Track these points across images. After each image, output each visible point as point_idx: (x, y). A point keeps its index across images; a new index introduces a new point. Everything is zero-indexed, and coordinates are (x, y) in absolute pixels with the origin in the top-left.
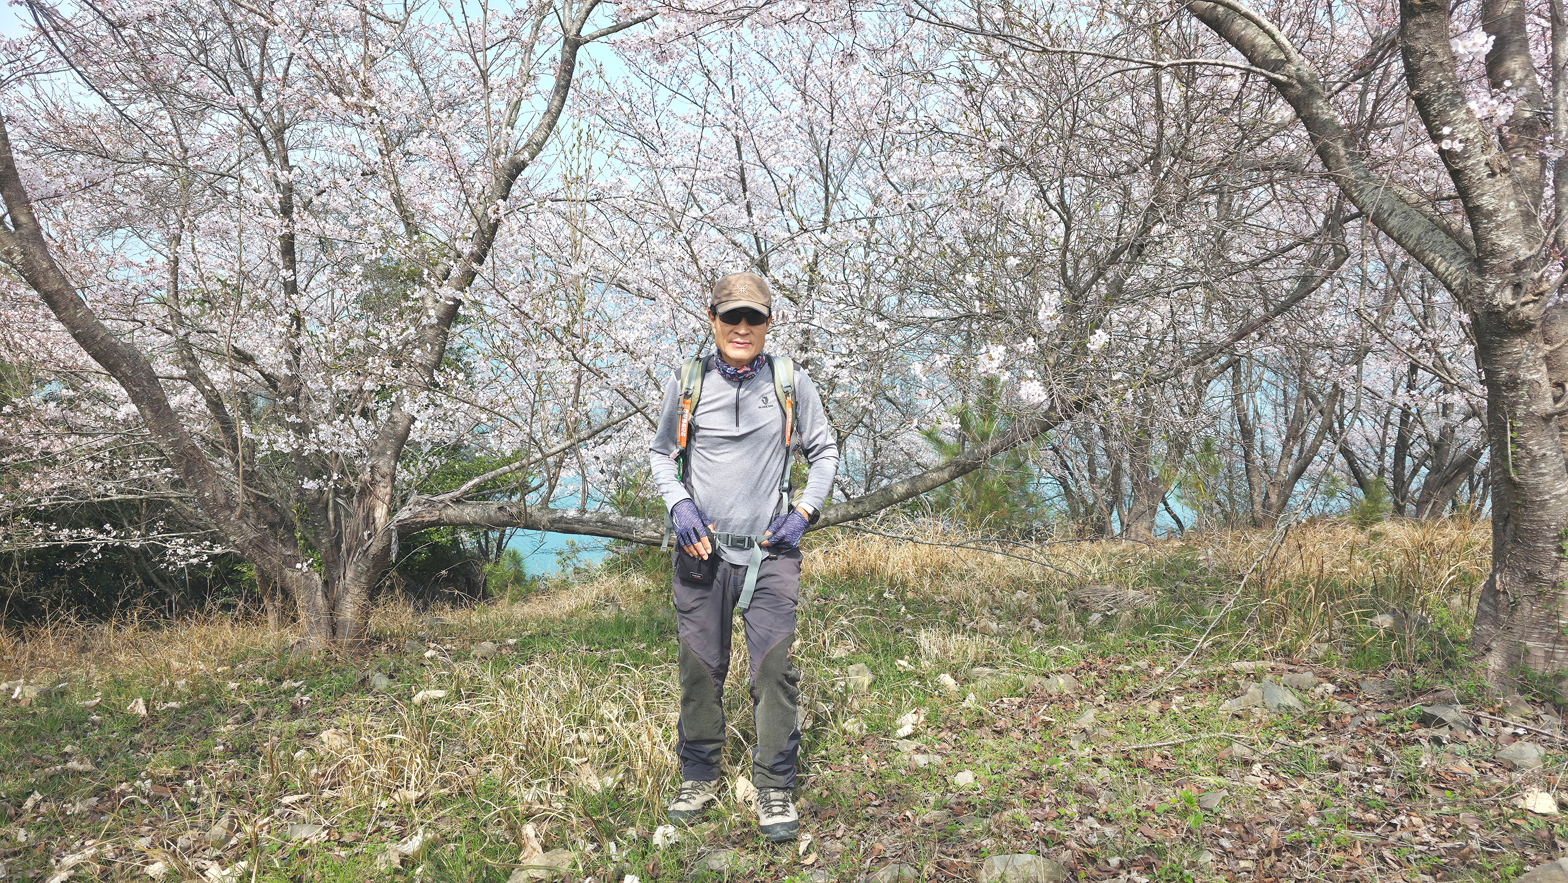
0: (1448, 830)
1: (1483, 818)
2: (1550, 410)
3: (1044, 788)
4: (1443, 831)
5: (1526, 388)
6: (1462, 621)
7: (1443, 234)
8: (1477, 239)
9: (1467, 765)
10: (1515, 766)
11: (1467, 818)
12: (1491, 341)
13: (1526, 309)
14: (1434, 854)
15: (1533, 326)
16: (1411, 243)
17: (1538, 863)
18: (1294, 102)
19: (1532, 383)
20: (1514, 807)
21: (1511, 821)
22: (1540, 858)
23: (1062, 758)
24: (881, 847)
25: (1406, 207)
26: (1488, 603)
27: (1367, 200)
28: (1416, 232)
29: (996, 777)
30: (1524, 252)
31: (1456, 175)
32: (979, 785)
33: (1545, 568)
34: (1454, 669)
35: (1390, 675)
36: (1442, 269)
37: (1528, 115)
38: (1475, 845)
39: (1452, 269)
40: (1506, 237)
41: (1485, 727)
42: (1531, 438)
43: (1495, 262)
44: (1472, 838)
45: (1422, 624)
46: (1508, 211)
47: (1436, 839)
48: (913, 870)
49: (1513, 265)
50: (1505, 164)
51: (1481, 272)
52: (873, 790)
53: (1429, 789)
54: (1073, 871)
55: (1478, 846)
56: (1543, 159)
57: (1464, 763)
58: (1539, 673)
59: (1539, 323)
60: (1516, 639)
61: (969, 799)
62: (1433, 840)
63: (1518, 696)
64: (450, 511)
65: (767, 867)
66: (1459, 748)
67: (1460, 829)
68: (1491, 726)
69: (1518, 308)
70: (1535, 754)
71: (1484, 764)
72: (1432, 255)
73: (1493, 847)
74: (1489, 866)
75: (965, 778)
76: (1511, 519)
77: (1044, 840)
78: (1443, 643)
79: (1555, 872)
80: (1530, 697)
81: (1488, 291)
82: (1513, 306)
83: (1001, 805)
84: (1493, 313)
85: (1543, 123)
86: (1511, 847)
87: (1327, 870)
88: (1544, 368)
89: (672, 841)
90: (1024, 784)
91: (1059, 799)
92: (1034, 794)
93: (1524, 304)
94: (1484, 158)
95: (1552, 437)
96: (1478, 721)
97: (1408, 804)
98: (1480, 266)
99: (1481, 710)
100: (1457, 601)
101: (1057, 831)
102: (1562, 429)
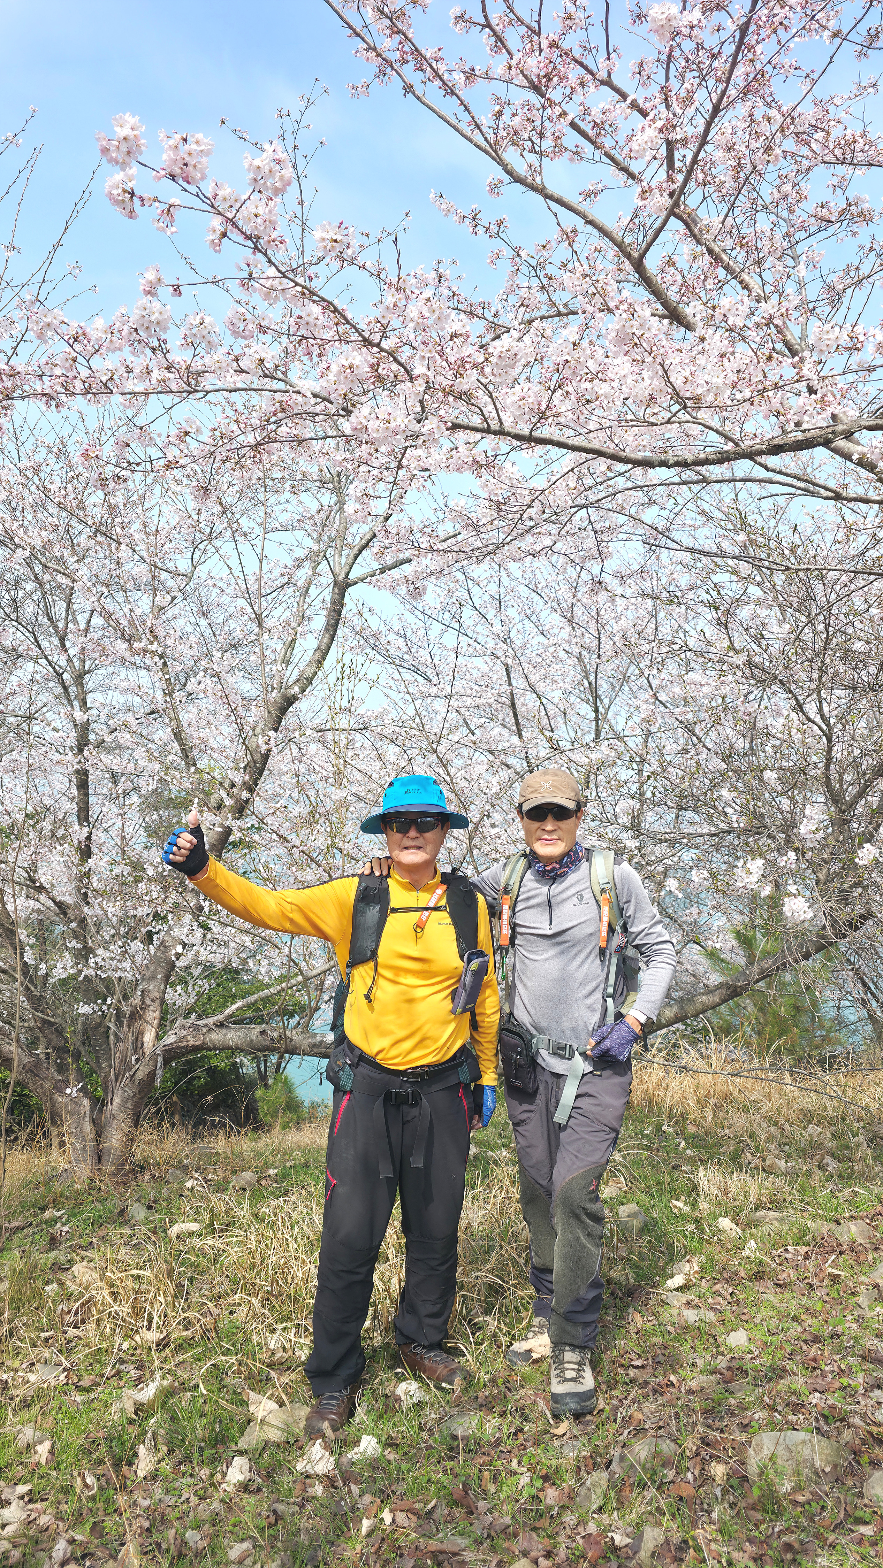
3: (826, 1353)
23: (849, 1318)
24: (640, 1416)
29: (773, 1338)
32: (753, 1348)
48: (672, 1445)
52: (636, 1349)
54: (856, 1453)
61: (741, 1363)
65: (515, 1434)
75: (738, 1339)
77: (823, 1416)
83: (777, 1373)
89: (415, 1400)
90: (805, 1347)
91: (843, 1367)
92: (815, 1360)
101: (839, 1405)
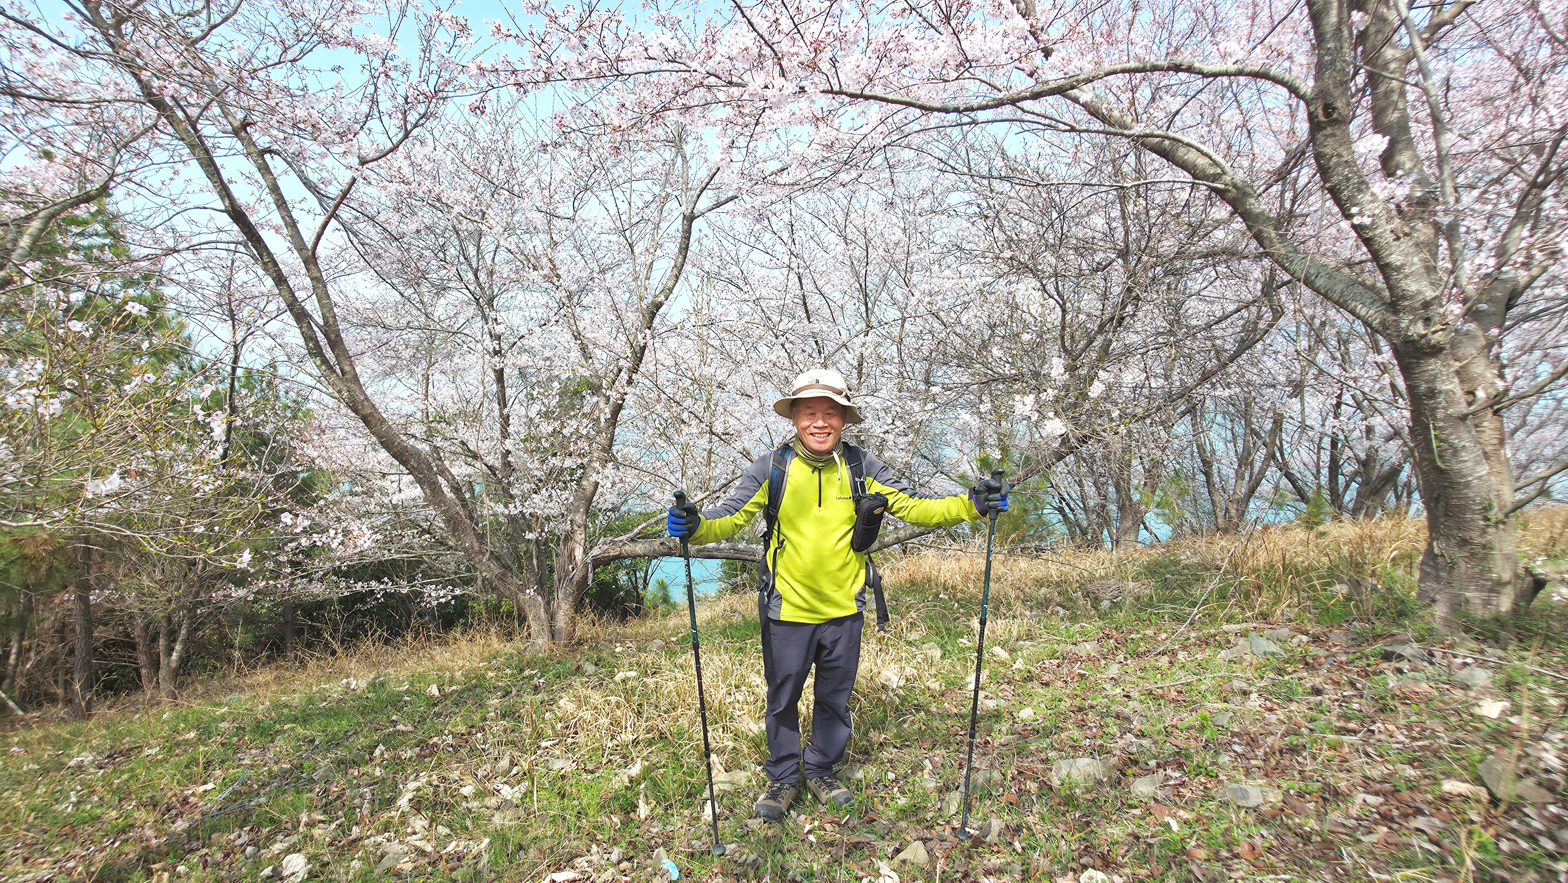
0: (1418, 732)
1: (1446, 723)
2: (1465, 411)
3: (1090, 716)
4: (1414, 734)
5: (1442, 396)
6: (1407, 586)
7: (1360, 288)
8: (1391, 288)
9: (1427, 687)
10: (1467, 685)
11: (1434, 724)
12: (1413, 363)
13: (1436, 336)
14: (1409, 750)
15: (1444, 349)
16: (1338, 296)
18: (1231, 202)
19: (1447, 392)
20: (1473, 714)
21: (1471, 724)
22: (1499, 750)
23: (1099, 696)
25: (1328, 271)
26: (1429, 565)
27: (1298, 268)
28: (1339, 288)
29: (1050, 712)
30: (1430, 294)
31: (1367, 242)
32: (1038, 718)
33: (1475, 534)
34: (1407, 617)
35: (1353, 626)
36: (1363, 313)
37: (1419, 194)
38: (1443, 742)
39: (1371, 312)
40: (1414, 284)
41: (1438, 658)
42: (1452, 434)
43: (1406, 303)
44: (1440, 738)
45: (1374, 590)
46: (1413, 264)
49: (1422, 304)
50: (1407, 230)
51: (1396, 312)
53: (1397, 704)
54: (1121, 770)
55: (1446, 744)
57: (1424, 685)
58: (1479, 617)
59: (1448, 346)
60: (1456, 591)
61: (1033, 726)
62: (1407, 740)
63: (1463, 634)
64: (627, 548)
66: (1418, 675)
67: (1428, 732)
68: (1443, 657)
69: (1430, 336)
70: (1484, 676)
71: (1442, 685)
72: (1354, 303)
73: (1459, 744)
74: (1457, 758)
75: (1026, 713)
76: (1440, 497)
77: (1096, 750)
80: (1473, 635)
81: (1403, 325)
82: (1426, 335)
83: (1058, 729)
84: (1409, 341)
85: (1434, 198)
86: (1473, 743)
88: (1456, 380)
90: (1073, 715)
91: (1102, 723)
92: (1083, 721)
93: (1434, 332)
94: (1388, 227)
95: (1469, 432)
96: (1431, 654)
97: (1382, 716)
98: (1394, 308)
99: (1433, 646)
101: (1105, 744)
102: (1476, 426)
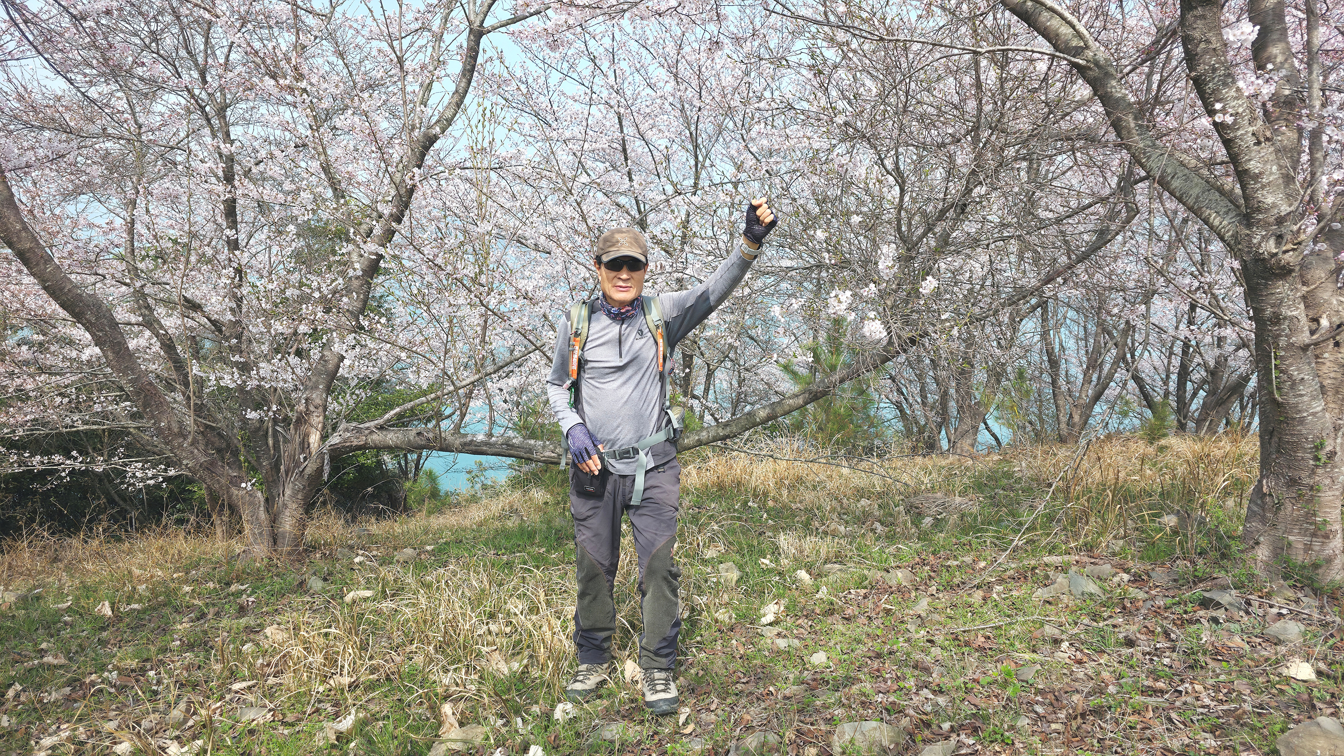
0: (1225, 695)
1: (1253, 685)
2: (1307, 341)
3: (886, 665)
4: (1221, 696)
5: (1287, 322)
6: (1235, 519)
7: (1217, 194)
8: (1246, 197)
9: (1240, 640)
10: (1280, 640)
11: (1241, 685)
12: (1258, 284)
13: (1287, 256)
14: (1214, 715)
15: (1293, 271)
16: (1191, 202)
17: (1299, 721)
18: (1092, 82)
19: (1292, 318)
20: (1279, 675)
21: (1277, 686)
22: (1301, 717)
23: (901, 639)
24: (749, 718)
25: (1186, 171)
26: (1257, 504)
27: (1154, 166)
28: (1195, 192)
29: (846, 657)
30: (1285, 209)
31: (1228, 143)
32: (831, 664)
33: (1304, 474)
34: (1229, 560)
35: (1175, 565)
36: (1216, 223)
37: (1287, 92)
38: (1247, 707)
39: (1225, 223)
40: (1270, 196)
41: (1254, 609)
42: (1292, 365)
43: (1261, 217)
44: (1245, 701)
45: (1202, 522)
46: (1271, 173)
47: (1215, 703)
48: (776, 736)
49: (1276, 219)
50: (1268, 134)
51: (1249, 226)
52: (741, 669)
53: (1209, 661)
54: (911, 735)
55: (1250, 708)
56: (1300, 130)
57: (1237, 639)
58: (1299, 563)
59: (1297, 268)
60: (1280, 534)
61: (823, 675)
62: (1213, 704)
63: (1282, 582)
64: (375, 437)
65: (652, 736)
66: (1233, 626)
67: (1235, 694)
68: (1260, 607)
69: (1280, 255)
70: (1296, 630)
71: (1254, 639)
72: (1208, 211)
73: (1262, 709)
74: (1259, 725)
75: (819, 658)
76: (1275, 433)
77: (886, 709)
78: (1220, 538)
79: (1314, 729)
80: (1292, 582)
81: (1255, 241)
82: (1276, 254)
83: (850, 681)
84: (1259, 260)
85: (1300, 99)
86: (1277, 708)
87: (1124, 730)
88: (1302, 306)
89: (571, 716)
90: (869, 662)
91: (899, 674)
92: (878, 670)
93: (1285, 252)
94: (1251, 129)
95: (1309, 363)
96: (1248, 603)
97: (1191, 674)
98: (1248, 220)
99: (1251, 594)
100: (1230, 502)
101: (898, 702)
102: (1317, 357)
